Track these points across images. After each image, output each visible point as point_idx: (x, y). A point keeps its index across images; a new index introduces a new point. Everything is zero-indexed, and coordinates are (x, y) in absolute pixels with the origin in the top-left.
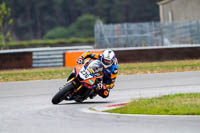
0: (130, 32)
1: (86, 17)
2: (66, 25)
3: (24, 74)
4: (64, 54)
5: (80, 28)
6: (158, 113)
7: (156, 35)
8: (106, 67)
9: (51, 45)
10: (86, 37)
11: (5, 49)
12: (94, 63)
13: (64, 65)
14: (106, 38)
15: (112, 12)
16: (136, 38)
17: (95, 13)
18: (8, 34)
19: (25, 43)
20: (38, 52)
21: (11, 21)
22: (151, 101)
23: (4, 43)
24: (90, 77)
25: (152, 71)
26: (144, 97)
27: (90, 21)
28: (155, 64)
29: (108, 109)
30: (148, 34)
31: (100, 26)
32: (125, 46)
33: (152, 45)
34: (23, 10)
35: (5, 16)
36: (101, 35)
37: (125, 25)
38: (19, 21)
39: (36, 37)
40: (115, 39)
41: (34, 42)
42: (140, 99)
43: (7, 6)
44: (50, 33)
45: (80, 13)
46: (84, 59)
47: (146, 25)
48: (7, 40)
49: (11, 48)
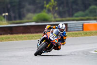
2: (84, 11)
4: (83, 25)
5: (91, 12)
10: (93, 16)
11: (54, 22)
13: (83, 30)
18: (56, 15)
19: (64, 19)
21: (57, 8)
23: (53, 19)
27: (95, 9)
34: (63, 3)
35: (54, 6)
38: (61, 8)
41: (68, 18)
44: (76, 14)
45: (90, 5)
48: (55, 18)
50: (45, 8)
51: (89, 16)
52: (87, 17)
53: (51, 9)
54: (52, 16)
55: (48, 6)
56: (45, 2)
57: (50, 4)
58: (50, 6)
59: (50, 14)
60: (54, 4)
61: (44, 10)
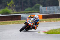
0: (50, 9)
1: (37, 5)
3: (18, 22)
5: (35, 8)
6: (58, 33)
7: (58, 10)
8: (36, 20)
9: (27, 13)
10: (37, 11)
12: (32, 19)
14: (43, 11)
15: (45, 3)
16: (52, 11)
17: (40, 3)
18: (14, 10)
19: (19, 12)
20: (23, 15)
21: (14, 6)
22: (56, 30)
23: (12, 12)
24: (31, 23)
25: (57, 21)
26: (54, 28)
27: (38, 6)
28: (57, 19)
29: (44, 32)
30: (55, 10)
31: (41, 7)
32: (49, 13)
33: (57, 13)
35: (13, 4)
36: (42, 10)
37: (49, 7)
38: (17, 6)
39: (22, 11)
40: (46, 11)
42: (53, 29)
43: (13, 1)
45: (35, 4)
46: (29, 18)
47: (55, 7)
49: (14, 14)
50: (7, 6)
51: (35, 11)
52: (33, 11)
53: (11, 6)
54: (12, 10)
55: (9, 4)
56: (7, 2)
57: (10, 3)
58: (10, 4)
59: (10, 9)
60: (13, 3)
61: (7, 7)
